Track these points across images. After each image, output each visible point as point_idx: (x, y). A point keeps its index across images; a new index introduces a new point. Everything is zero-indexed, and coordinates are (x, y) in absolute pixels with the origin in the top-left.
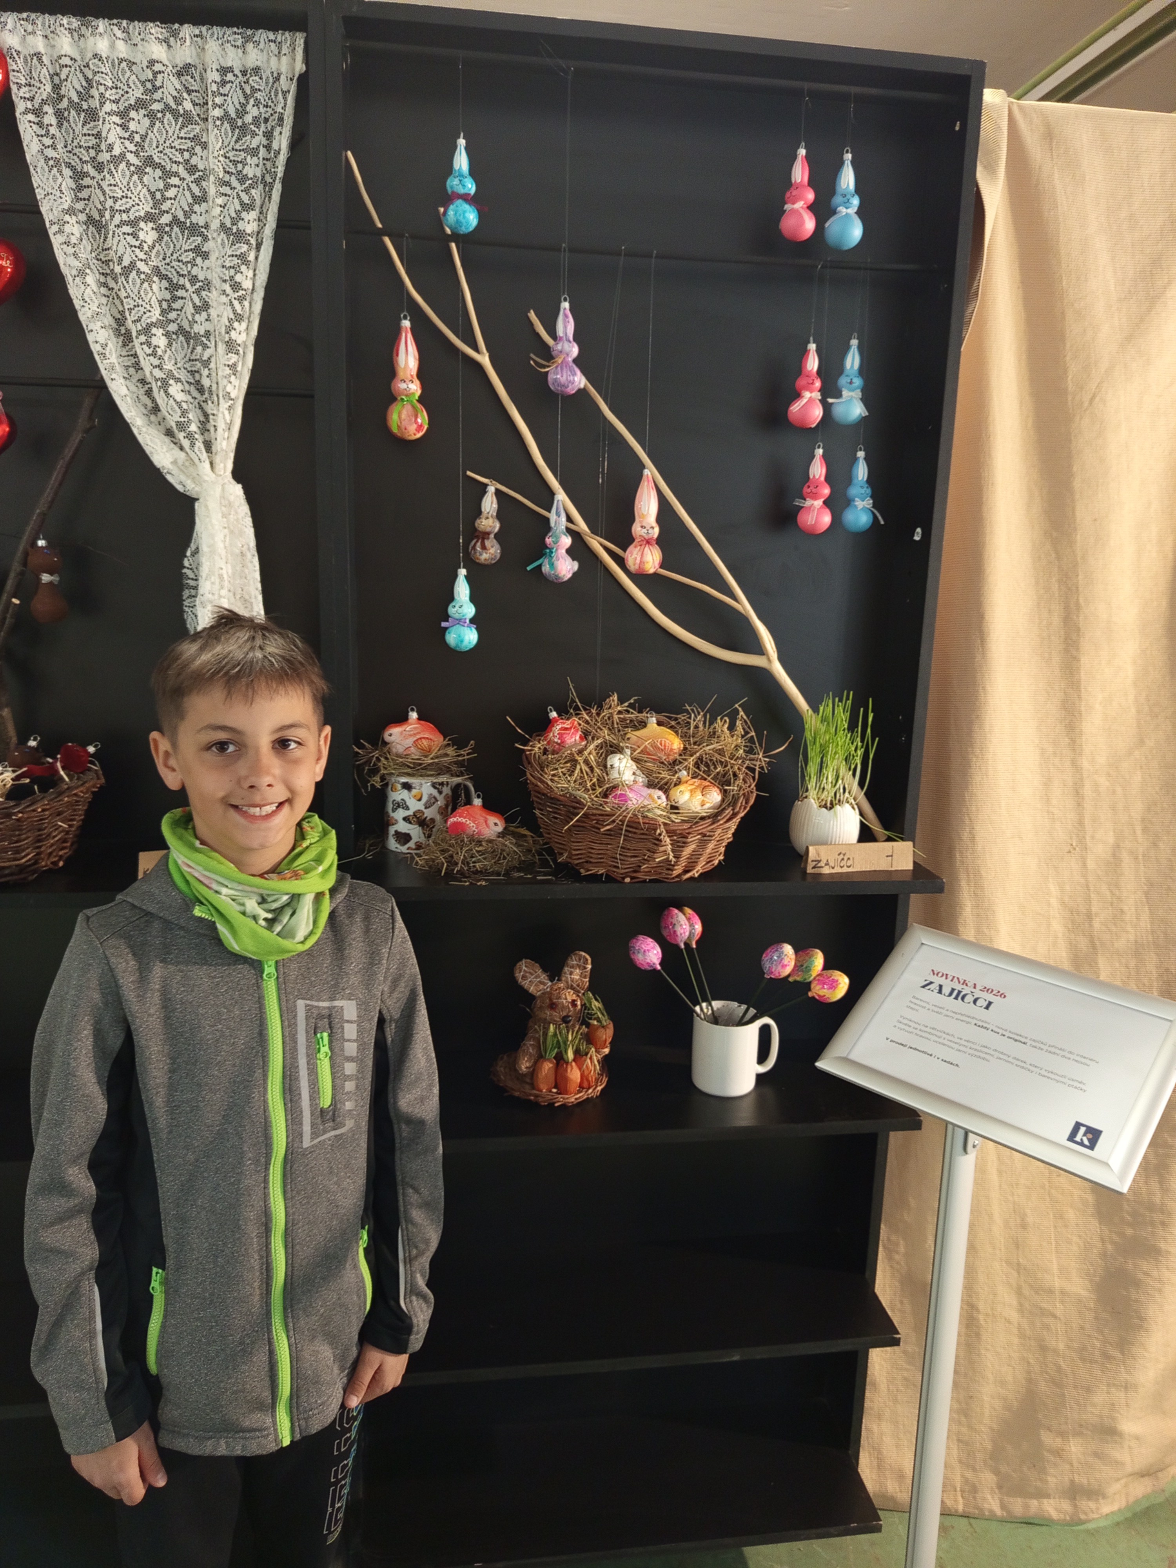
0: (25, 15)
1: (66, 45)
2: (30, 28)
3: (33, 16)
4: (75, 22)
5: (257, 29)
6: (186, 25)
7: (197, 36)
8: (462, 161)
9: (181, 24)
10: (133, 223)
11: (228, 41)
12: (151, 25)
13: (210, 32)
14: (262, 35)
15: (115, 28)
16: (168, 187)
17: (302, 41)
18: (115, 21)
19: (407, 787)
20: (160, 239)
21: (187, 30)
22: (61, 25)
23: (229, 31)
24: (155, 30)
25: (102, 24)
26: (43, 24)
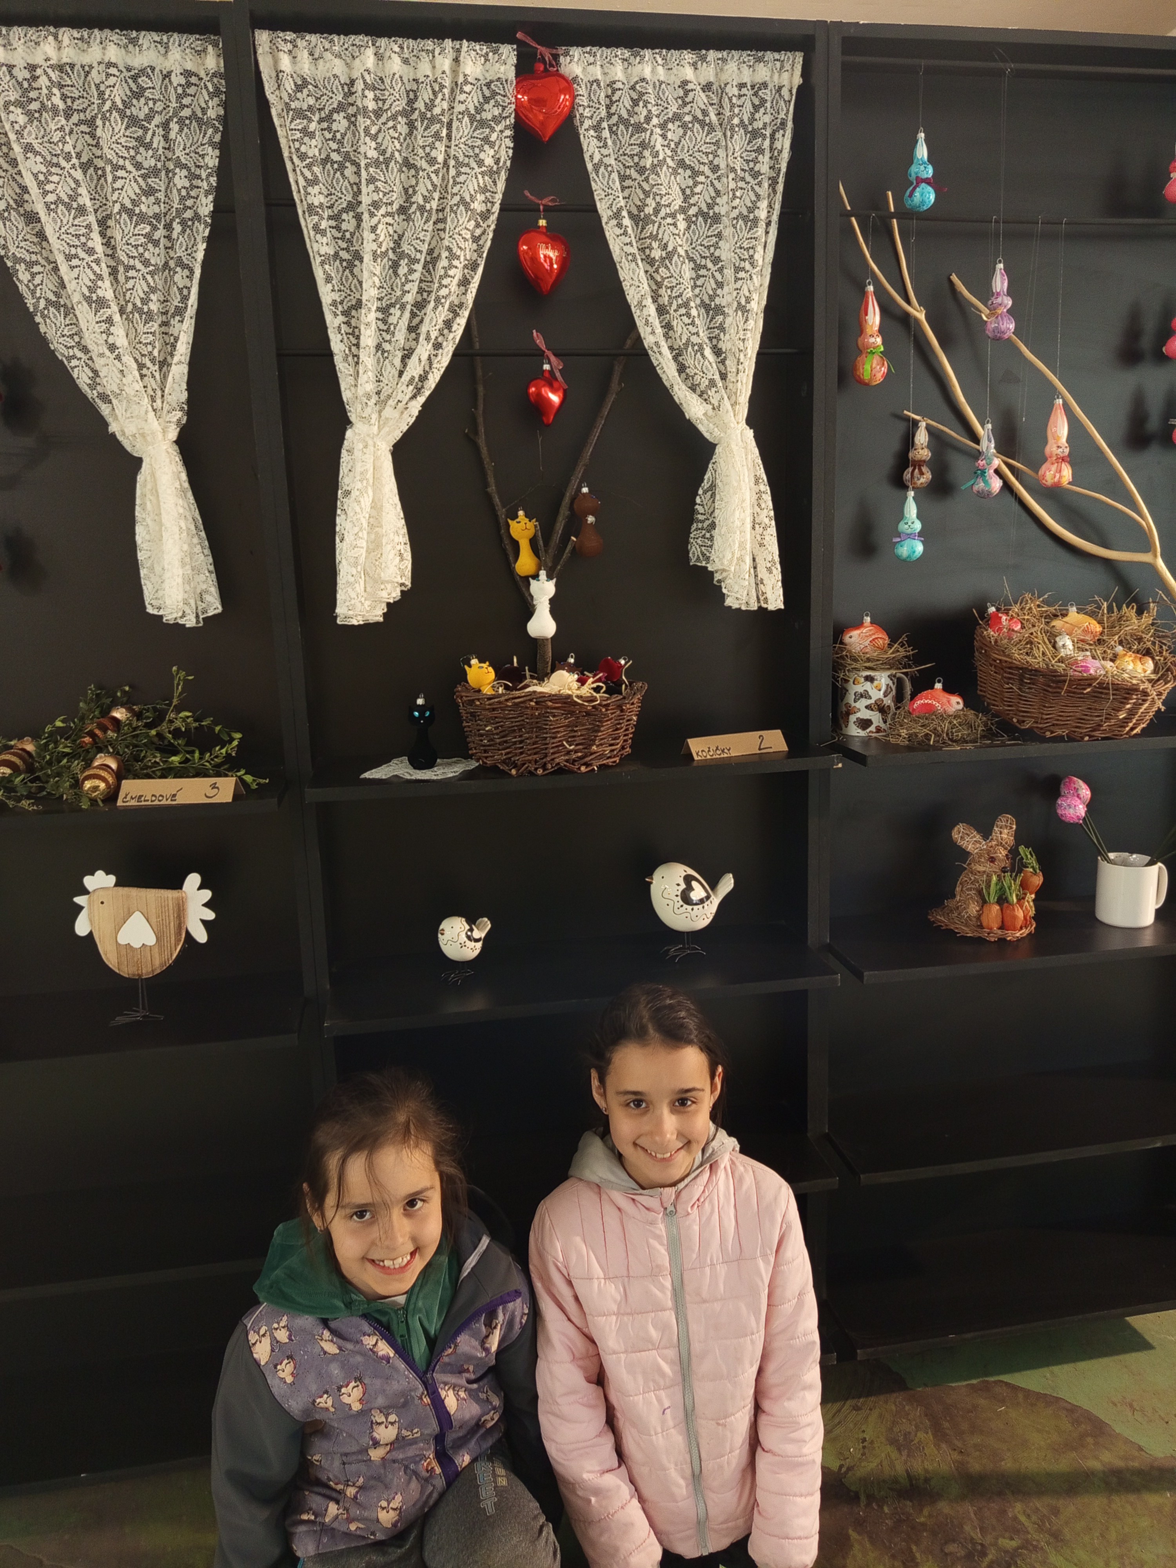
0: (588, 49)
1: (618, 72)
2: (592, 59)
3: (594, 49)
4: (627, 53)
5: (766, 51)
6: (711, 51)
7: (718, 59)
8: (922, 151)
9: (708, 50)
10: (673, 215)
11: (744, 62)
12: (685, 52)
13: (730, 55)
14: (769, 55)
15: (657, 56)
16: (696, 184)
17: (801, 59)
18: (657, 51)
19: (869, 679)
20: (689, 227)
21: (712, 55)
22: (616, 56)
23: (745, 54)
24: (688, 56)
25: (647, 53)
26: (601, 56)
